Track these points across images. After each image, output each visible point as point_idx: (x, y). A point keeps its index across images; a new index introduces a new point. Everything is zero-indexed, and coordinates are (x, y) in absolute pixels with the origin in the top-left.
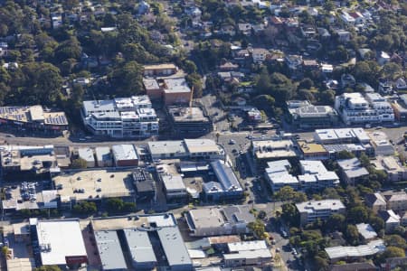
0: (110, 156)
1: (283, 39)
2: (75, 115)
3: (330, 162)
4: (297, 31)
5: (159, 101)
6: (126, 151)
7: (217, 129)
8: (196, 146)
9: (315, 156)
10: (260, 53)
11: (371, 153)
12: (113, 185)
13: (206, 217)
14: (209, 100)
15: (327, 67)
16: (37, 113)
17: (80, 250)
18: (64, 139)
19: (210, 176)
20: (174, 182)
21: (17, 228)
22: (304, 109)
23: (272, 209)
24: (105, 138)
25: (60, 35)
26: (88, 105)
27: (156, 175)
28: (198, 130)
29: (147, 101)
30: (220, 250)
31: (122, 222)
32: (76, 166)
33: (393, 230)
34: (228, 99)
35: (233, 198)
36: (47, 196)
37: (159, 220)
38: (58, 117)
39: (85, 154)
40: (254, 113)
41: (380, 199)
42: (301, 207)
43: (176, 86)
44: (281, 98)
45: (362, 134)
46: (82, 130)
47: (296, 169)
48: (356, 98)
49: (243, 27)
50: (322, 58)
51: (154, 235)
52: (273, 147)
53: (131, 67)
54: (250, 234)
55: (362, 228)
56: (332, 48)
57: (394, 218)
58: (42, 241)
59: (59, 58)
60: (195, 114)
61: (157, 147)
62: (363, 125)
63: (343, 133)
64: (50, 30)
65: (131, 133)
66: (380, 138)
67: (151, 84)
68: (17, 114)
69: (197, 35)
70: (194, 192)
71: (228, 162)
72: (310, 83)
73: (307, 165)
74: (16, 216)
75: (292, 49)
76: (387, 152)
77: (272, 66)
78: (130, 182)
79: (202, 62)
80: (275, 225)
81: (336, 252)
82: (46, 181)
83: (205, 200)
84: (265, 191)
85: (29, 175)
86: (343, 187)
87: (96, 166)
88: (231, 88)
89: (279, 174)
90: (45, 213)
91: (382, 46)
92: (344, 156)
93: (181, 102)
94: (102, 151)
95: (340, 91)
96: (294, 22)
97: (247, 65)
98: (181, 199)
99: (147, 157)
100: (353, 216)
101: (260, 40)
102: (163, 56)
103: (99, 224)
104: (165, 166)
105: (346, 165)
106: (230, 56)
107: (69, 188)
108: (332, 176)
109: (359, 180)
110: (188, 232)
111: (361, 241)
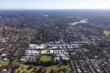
0: (56, 46)
1: (70, 37)
2: (54, 42)
3: (73, 47)
4: (71, 37)
5: (61, 42)
6: (57, 45)
7: (64, 44)
8: (63, 45)
9: (71, 46)
10: (68, 38)
11: (76, 46)
12: (56, 48)
13: (63, 50)
14: (64, 42)
15: (73, 40)
16: (52, 42)
17: (53, 52)
18: (53, 44)
19: (63, 47)
20: (60, 48)
21: (49, 51)
22: (71, 43)
23: (68, 50)
24: (56, 44)
25: (54, 37)
26: (55, 42)
27: (59, 47)
28: (63, 44)
29: (59, 42)
30: (63, 53)
31: (56, 50)
32: (54, 46)
33: (77, 52)
34: (66, 42)
35: (65, 49)
36: (51, 48)
37: (59, 50)
38: (53, 43)
39: (55, 45)
40: (67, 43)
41: (76, 50)
42: (70, 50)
43: (62, 41)
44: (70, 42)
45: (75, 45)
46: (55, 44)
47: (70, 47)
48: (75, 42)
49: (67, 37)
50: (73, 39)
51: (58, 51)
52: (68, 45)
53: (59, 39)
54: (65, 52)
55: (74, 52)
56: (74, 38)
57: (77, 51)
58: (50, 51)
59: (54, 38)
60: (63, 43)
61: (60, 45)
62: (76, 44)
63: (74, 44)
64: (54, 36)
65: (58, 44)
66: (77, 45)
67: (60, 40)
68: (50, 42)
69: (64, 37)
70: (62, 48)
71: (65, 46)
72: (72, 41)
73: (71, 47)
74: (49, 50)
75: (71, 38)
76: (77, 46)
77: (69, 39)
78: (57, 47)
79: (64, 39)
80: (68, 51)
81: (72, 53)
82: (51, 47)
83: (63, 49)
84: (67, 49)
85: (50, 47)
86: (73, 49)
87: (55, 46)
88: (66, 41)
89: (68, 47)
90: (51, 49)
91: (78, 38)
92: (74, 46)
93: (62, 42)
94: (56, 45)
95: (74, 41)
96: (71, 36)
97: (67, 39)
98: (61, 49)
99: (59, 46)
100: (74, 51)
101: (68, 37)
102: (61, 38)
103: (55, 50)
104: (60, 46)
105: (74, 47)
106: (66, 39)
107: (53, 48)
108: (73, 48)
109: (75, 48)
110: (61, 51)
111: (74, 53)
